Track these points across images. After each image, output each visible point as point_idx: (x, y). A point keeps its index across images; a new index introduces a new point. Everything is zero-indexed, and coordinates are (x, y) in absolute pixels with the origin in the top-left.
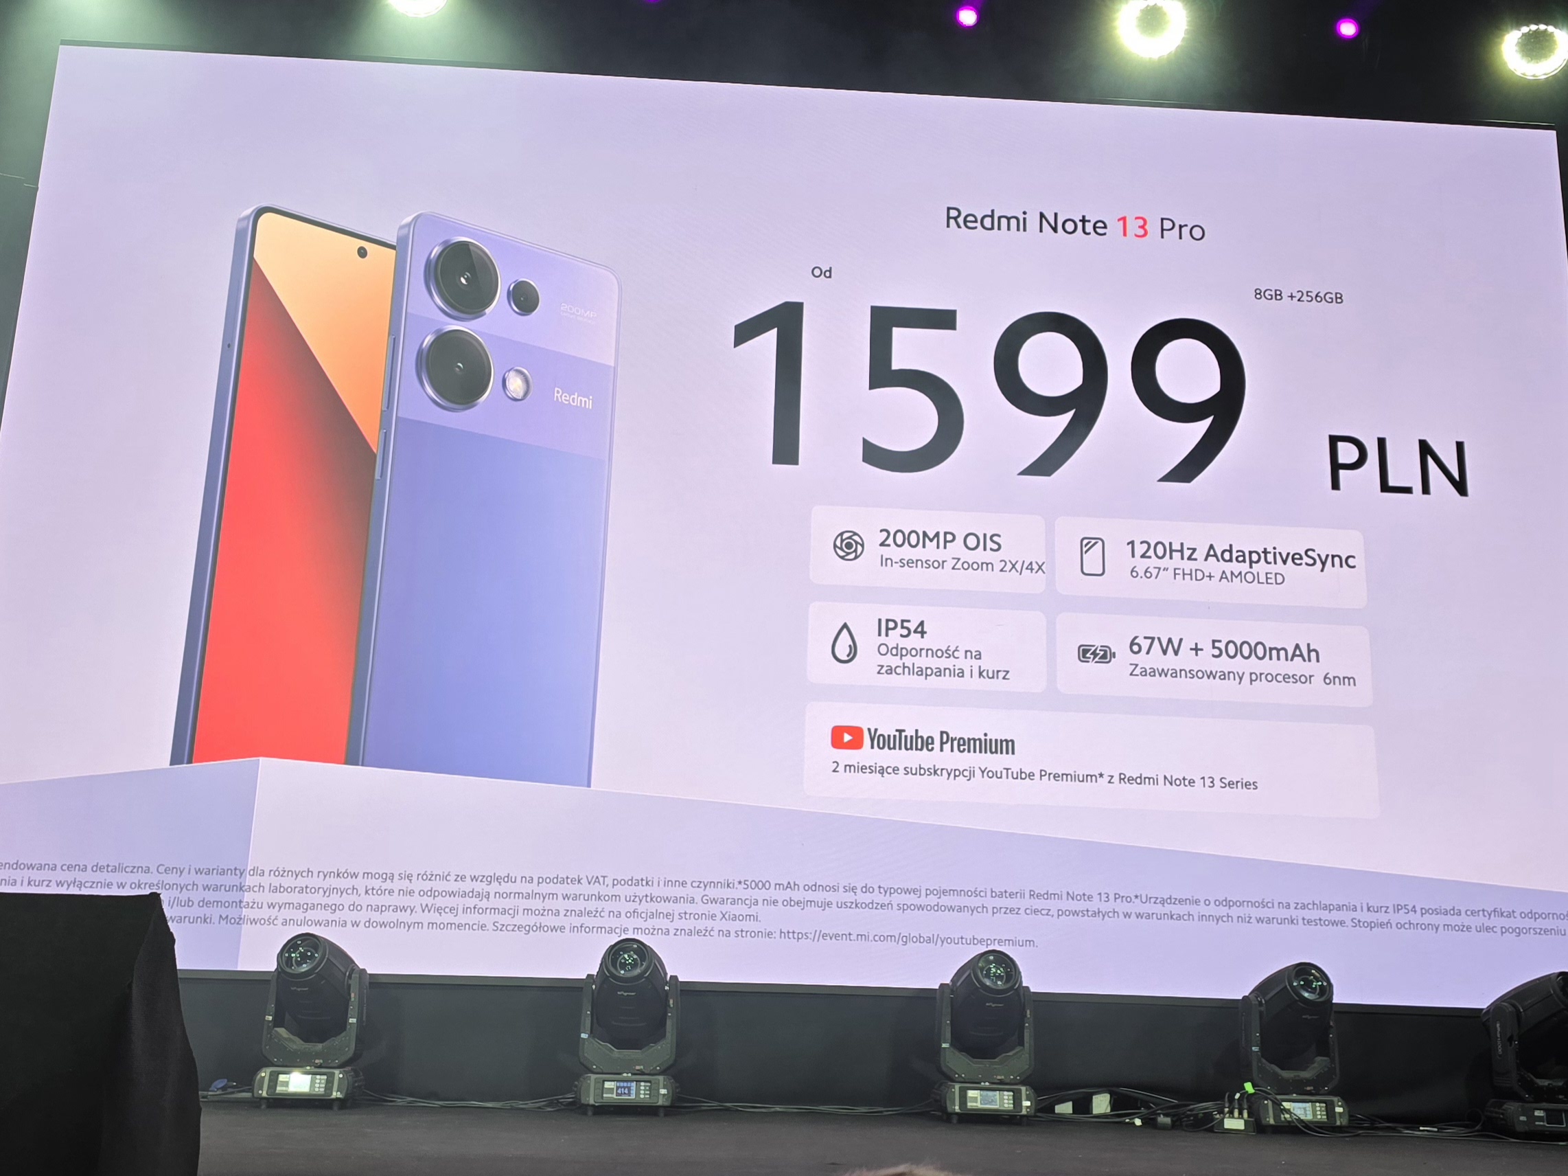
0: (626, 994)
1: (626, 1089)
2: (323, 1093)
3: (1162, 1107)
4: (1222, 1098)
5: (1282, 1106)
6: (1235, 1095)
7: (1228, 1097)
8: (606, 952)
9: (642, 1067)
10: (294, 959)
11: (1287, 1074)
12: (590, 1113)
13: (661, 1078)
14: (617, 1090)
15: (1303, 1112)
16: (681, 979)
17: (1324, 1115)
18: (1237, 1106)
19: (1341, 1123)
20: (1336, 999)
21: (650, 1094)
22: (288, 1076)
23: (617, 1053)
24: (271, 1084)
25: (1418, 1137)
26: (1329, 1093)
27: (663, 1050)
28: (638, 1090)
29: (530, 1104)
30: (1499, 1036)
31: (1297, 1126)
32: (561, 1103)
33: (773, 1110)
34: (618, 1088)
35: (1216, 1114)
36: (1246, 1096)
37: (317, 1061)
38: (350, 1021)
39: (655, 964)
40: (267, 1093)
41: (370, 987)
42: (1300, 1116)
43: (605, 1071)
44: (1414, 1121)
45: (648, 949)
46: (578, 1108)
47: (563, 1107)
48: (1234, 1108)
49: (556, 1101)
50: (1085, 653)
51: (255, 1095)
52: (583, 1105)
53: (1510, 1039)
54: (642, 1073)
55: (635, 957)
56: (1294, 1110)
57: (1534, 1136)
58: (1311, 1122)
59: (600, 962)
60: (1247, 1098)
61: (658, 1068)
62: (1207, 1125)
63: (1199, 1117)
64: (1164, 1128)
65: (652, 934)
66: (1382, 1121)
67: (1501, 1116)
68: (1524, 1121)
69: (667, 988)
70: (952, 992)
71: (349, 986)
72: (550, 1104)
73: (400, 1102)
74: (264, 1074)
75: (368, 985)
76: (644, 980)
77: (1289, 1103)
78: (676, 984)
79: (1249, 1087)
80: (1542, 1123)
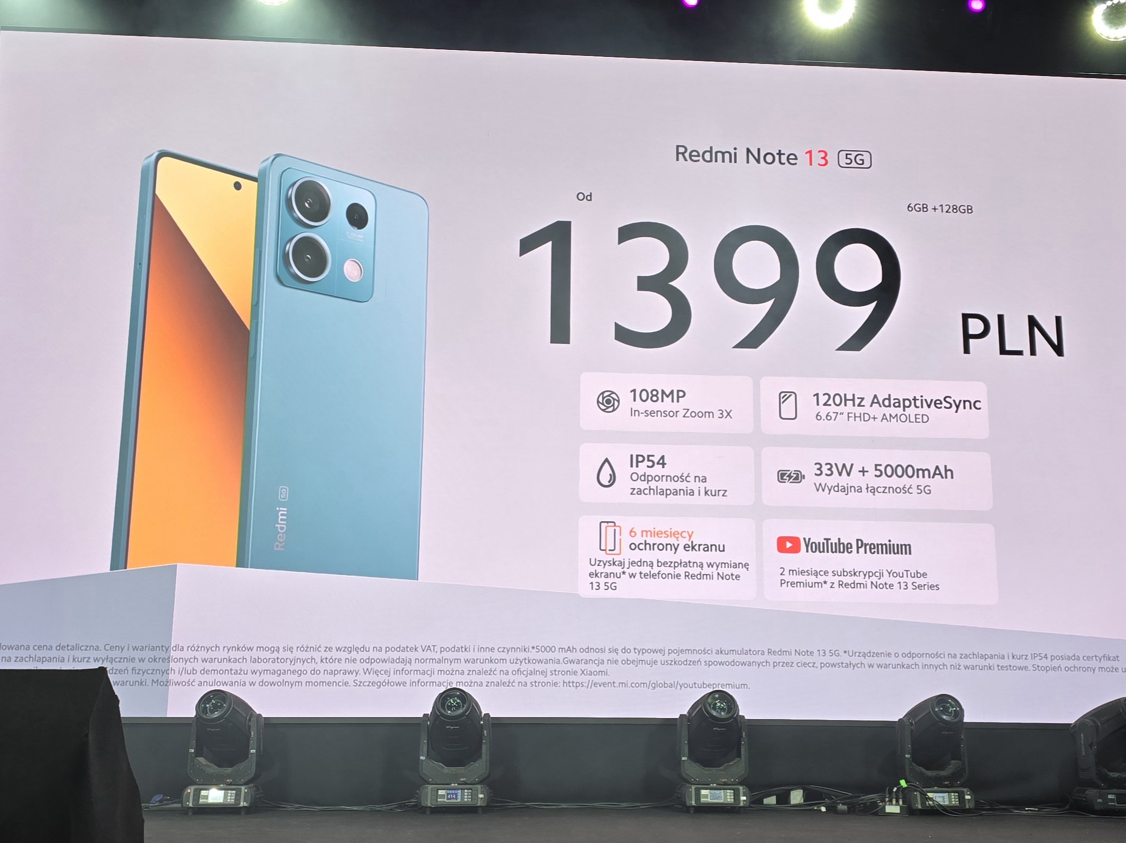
0: (452, 728)
1: (454, 795)
2: (234, 803)
3: (840, 798)
4: (884, 791)
5: (927, 795)
6: (893, 789)
7: (889, 789)
8: (437, 698)
9: (465, 779)
10: (208, 708)
11: (929, 773)
12: (428, 813)
13: (479, 786)
14: (447, 795)
15: (942, 800)
16: (492, 716)
17: (957, 801)
18: (894, 797)
19: (969, 806)
20: (966, 719)
21: (471, 798)
22: (207, 791)
23: (447, 770)
24: (195, 797)
25: (1025, 815)
26: (961, 786)
27: (480, 767)
28: (463, 795)
29: (384, 807)
30: (1082, 742)
31: (937, 809)
32: (407, 805)
33: (560, 807)
34: (448, 794)
35: (879, 803)
36: (901, 789)
37: (228, 781)
38: (251, 752)
39: (473, 705)
40: (192, 804)
41: (265, 726)
42: (940, 802)
43: (438, 783)
44: (1020, 804)
45: (468, 695)
46: (420, 810)
47: (408, 809)
48: (892, 798)
49: (403, 805)
50: (782, 476)
51: (184, 806)
52: (423, 807)
53: (1091, 745)
54: (465, 783)
55: (458, 701)
56: (935, 798)
57: (1108, 813)
58: (947, 806)
59: (432, 706)
60: (902, 791)
61: (477, 779)
62: (874, 811)
63: (868, 805)
64: (842, 813)
65: (470, 686)
66: (998, 805)
67: (1084, 799)
68: (1100, 802)
69: (482, 722)
70: (689, 720)
71: (250, 727)
72: (400, 806)
73: (289, 808)
74: (190, 790)
75: (263, 725)
76: (465, 717)
77: (932, 794)
78: (489, 719)
79: (903, 783)
80: (1113, 804)
